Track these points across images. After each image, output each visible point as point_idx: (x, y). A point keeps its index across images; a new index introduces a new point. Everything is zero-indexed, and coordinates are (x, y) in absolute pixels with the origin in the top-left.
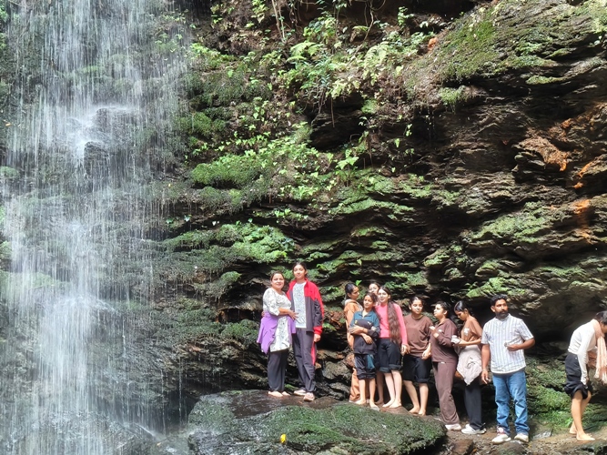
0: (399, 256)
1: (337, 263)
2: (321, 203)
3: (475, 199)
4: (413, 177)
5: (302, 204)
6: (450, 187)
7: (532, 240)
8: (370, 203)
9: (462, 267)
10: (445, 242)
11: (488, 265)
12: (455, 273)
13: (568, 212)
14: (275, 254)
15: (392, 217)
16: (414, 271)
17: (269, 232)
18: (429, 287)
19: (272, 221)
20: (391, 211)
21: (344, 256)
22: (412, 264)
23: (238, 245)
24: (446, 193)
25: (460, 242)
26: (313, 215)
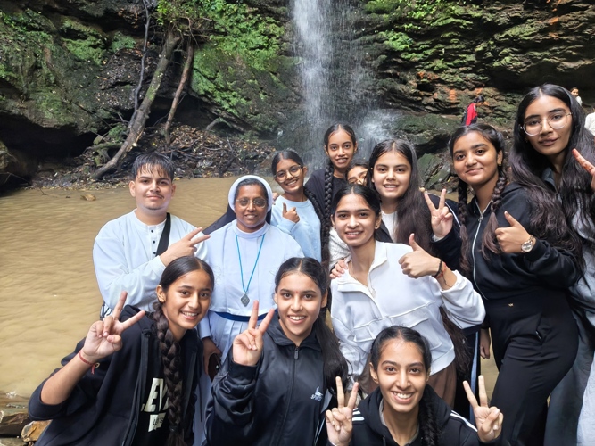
0: (463, 46)
1: (433, 50)
2: (427, 20)
3: (503, 18)
4: (474, 6)
5: (417, 21)
6: (491, 12)
7: (527, 38)
8: (452, 20)
9: (492, 52)
10: (486, 39)
11: (505, 51)
12: (489, 54)
13: (547, 24)
14: (404, 46)
15: (462, 27)
16: (469, 53)
17: (401, 35)
18: (476, 62)
19: (403, 30)
20: (462, 24)
21: (437, 47)
22: (469, 50)
23: (386, 42)
24: (489, 15)
25: (493, 39)
26: (423, 27)
